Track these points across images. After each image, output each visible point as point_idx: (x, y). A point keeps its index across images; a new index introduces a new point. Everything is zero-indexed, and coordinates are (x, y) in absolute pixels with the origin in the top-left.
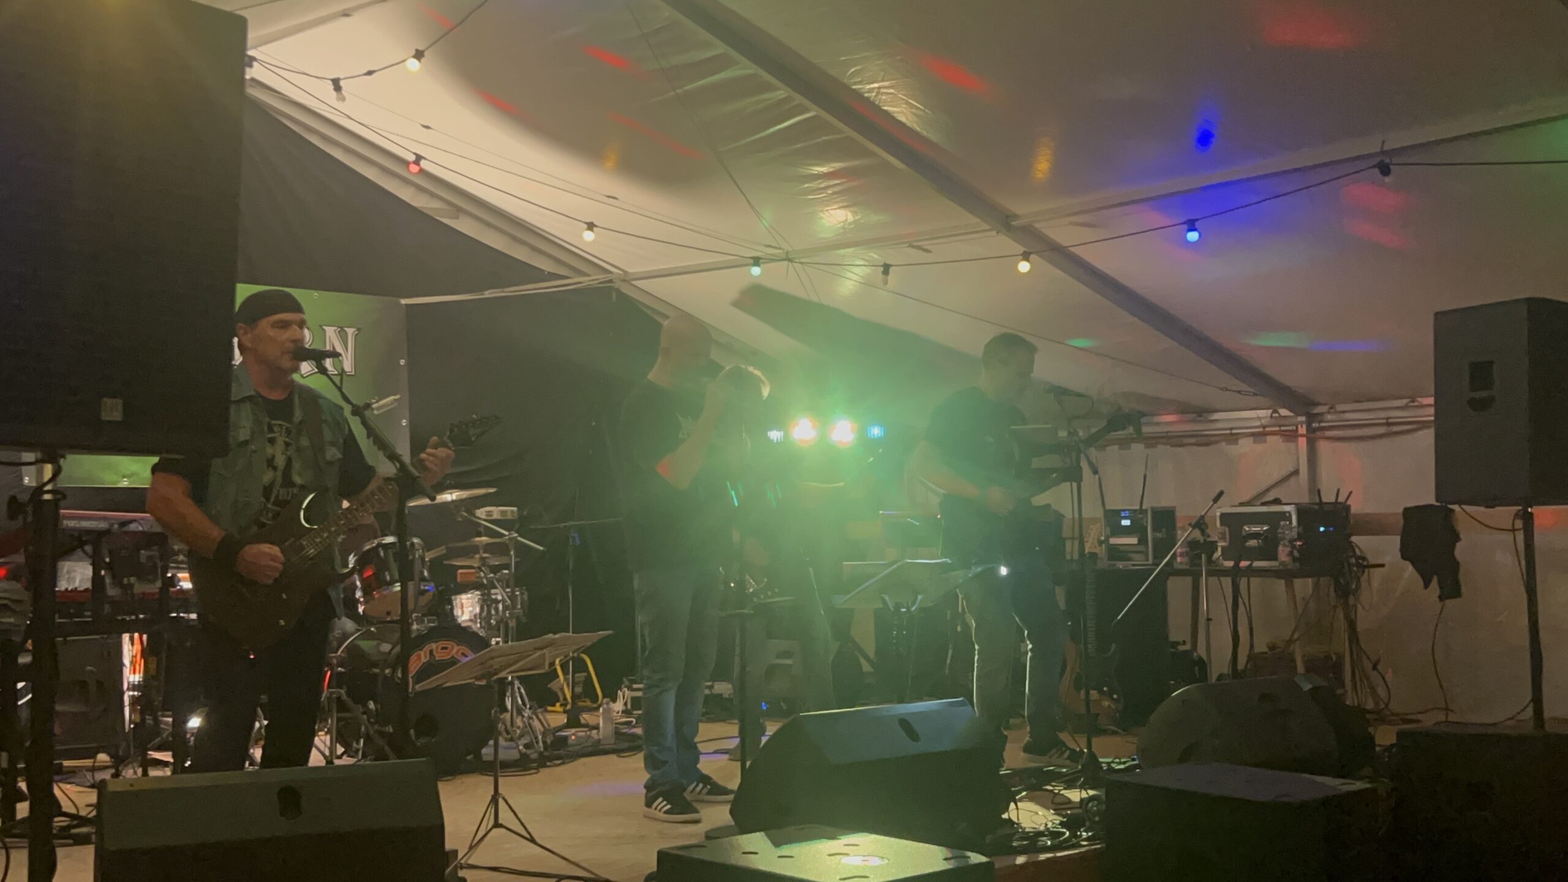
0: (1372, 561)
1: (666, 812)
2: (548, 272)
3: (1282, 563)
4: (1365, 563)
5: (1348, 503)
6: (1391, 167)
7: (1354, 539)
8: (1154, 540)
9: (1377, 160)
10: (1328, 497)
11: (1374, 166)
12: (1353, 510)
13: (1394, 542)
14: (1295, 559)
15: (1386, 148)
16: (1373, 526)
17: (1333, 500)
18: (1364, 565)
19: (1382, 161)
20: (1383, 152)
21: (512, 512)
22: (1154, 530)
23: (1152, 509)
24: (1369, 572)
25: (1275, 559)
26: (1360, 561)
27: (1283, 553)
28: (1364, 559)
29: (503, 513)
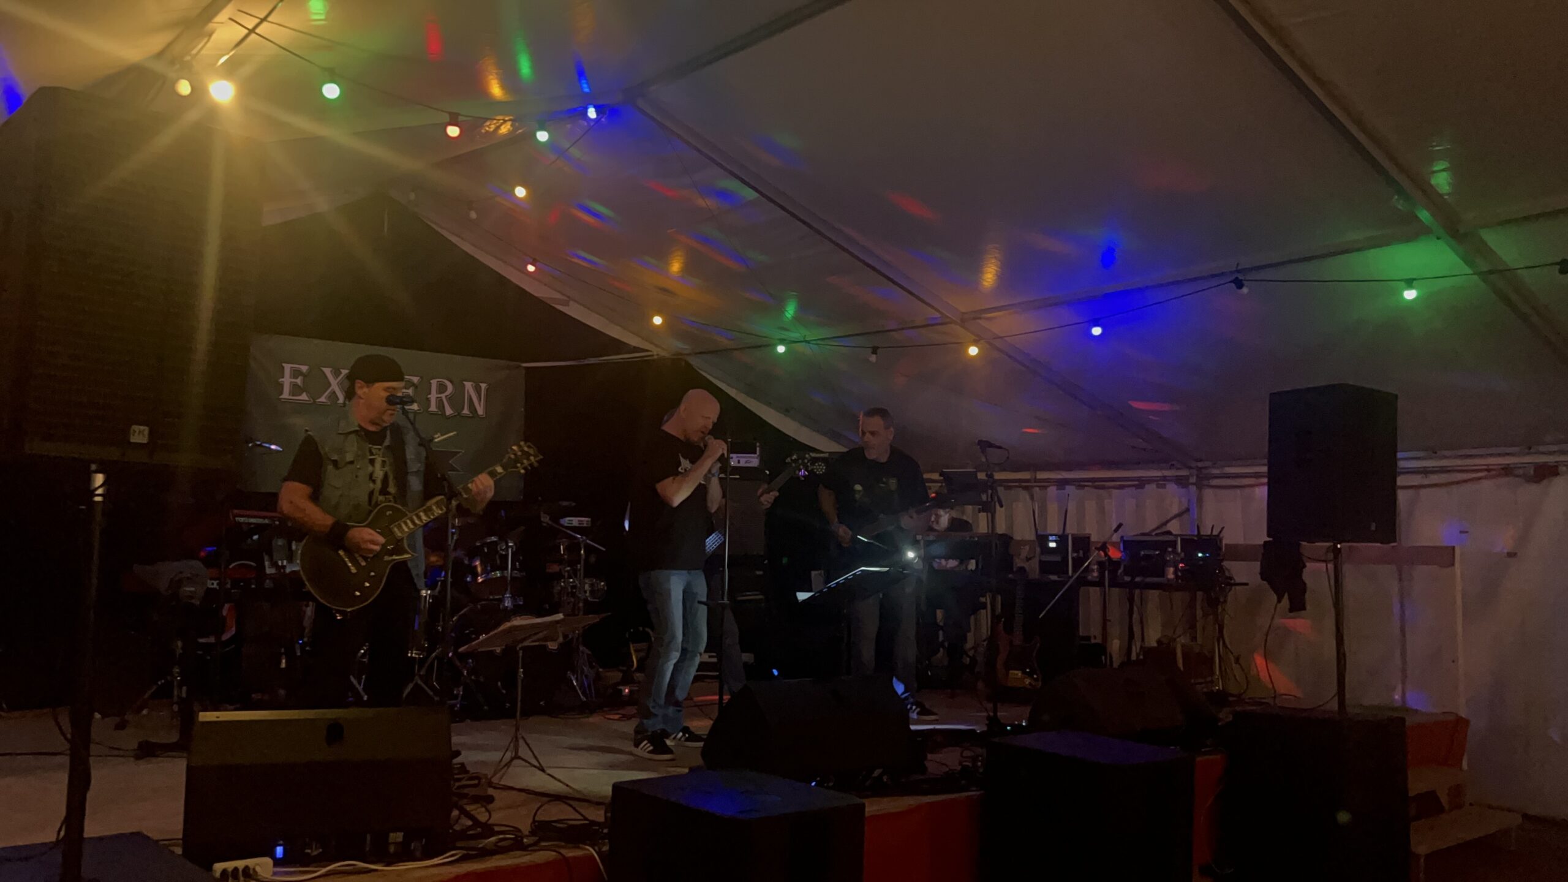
0: (1238, 580)
1: (650, 752)
2: (634, 347)
3: (1169, 580)
4: (1233, 581)
5: (1221, 536)
6: (1245, 282)
7: (1226, 564)
8: (1073, 558)
9: (1233, 278)
10: (1206, 531)
11: (1230, 282)
12: (1224, 542)
13: (1257, 566)
14: (1177, 576)
15: (1239, 268)
16: (1239, 553)
17: (1209, 533)
18: (1230, 583)
19: (1237, 278)
20: (1238, 271)
21: (587, 521)
22: (1075, 550)
23: (1072, 535)
24: (1235, 589)
25: (1163, 574)
26: (1229, 581)
27: (1170, 573)
28: (1231, 578)
29: (581, 522)
